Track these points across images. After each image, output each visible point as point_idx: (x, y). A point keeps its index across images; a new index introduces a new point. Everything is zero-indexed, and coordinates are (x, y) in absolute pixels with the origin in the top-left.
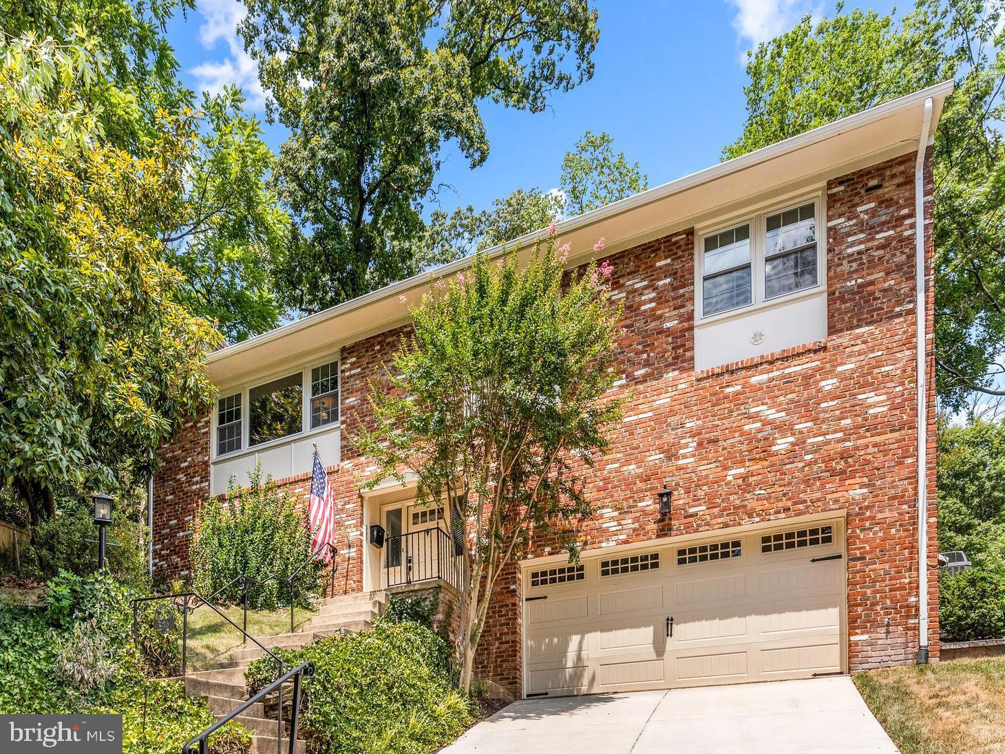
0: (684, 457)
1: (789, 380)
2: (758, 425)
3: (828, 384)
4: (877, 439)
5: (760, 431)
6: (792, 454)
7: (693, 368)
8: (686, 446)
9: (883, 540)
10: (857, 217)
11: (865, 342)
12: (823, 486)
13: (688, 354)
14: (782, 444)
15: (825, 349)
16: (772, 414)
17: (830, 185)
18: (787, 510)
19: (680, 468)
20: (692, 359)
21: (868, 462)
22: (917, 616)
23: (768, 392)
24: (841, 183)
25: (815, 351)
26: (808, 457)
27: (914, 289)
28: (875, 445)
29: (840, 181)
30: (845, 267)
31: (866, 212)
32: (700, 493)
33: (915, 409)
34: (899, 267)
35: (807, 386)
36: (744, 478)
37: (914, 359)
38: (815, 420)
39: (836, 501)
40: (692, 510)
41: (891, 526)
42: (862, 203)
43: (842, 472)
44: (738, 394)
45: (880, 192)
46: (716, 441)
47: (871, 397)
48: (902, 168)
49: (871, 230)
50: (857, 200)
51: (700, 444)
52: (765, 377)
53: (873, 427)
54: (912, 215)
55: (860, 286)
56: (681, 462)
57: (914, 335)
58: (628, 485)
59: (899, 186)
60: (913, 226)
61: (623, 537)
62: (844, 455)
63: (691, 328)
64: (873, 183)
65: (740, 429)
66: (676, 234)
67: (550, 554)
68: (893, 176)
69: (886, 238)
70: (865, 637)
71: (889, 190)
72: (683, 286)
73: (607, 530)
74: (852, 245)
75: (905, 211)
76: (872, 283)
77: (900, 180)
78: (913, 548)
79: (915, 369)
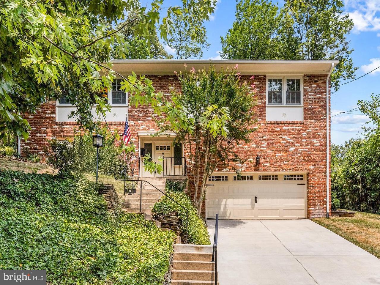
0: (263, 147)
1: (293, 130)
2: (285, 142)
3: (304, 134)
4: (317, 153)
5: (285, 144)
6: (294, 153)
7: (265, 120)
8: (264, 144)
9: (318, 182)
10: (312, 88)
11: (313, 125)
12: (302, 164)
13: (264, 115)
14: (292, 149)
15: (303, 124)
16: (289, 139)
17: (305, 76)
18: (293, 169)
19: (262, 150)
20: (265, 117)
21: (314, 159)
22: (326, 204)
23: (288, 132)
24: (308, 77)
25: (301, 124)
26: (299, 155)
27: (326, 113)
28: (316, 155)
29: (308, 76)
30: (309, 101)
31: (314, 87)
32: (268, 159)
33: (326, 147)
34: (322, 106)
35: (298, 134)
36: (281, 157)
37: (326, 132)
38: (300, 144)
39: (306, 169)
40: (265, 164)
41: (320, 178)
42: (313, 84)
43: (308, 161)
44: (279, 131)
45: (318, 83)
46: (273, 144)
47: (315, 141)
48: (323, 78)
49: (316, 93)
50: (312, 83)
51: (268, 144)
52: (287, 128)
53: (316, 149)
54: (325, 92)
55: (312, 108)
56: (262, 148)
57: (326, 126)
58: (245, 152)
59: (322, 83)
60: (326, 95)
61: (243, 169)
62: (308, 156)
63: (265, 107)
64: (316, 79)
65: (280, 142)
66: (261, 75)
67: (218, 171)
68: (321, 80)
69: (319, 97)
70: (313, 209)
71: (320, 83)
72: (263, 93)
73: (238, 166)
74: (310, 96)
75: (324, 91)
76: (315, 108)
77: (322, 81)
78: (325, 185)
79: (326, 135)
